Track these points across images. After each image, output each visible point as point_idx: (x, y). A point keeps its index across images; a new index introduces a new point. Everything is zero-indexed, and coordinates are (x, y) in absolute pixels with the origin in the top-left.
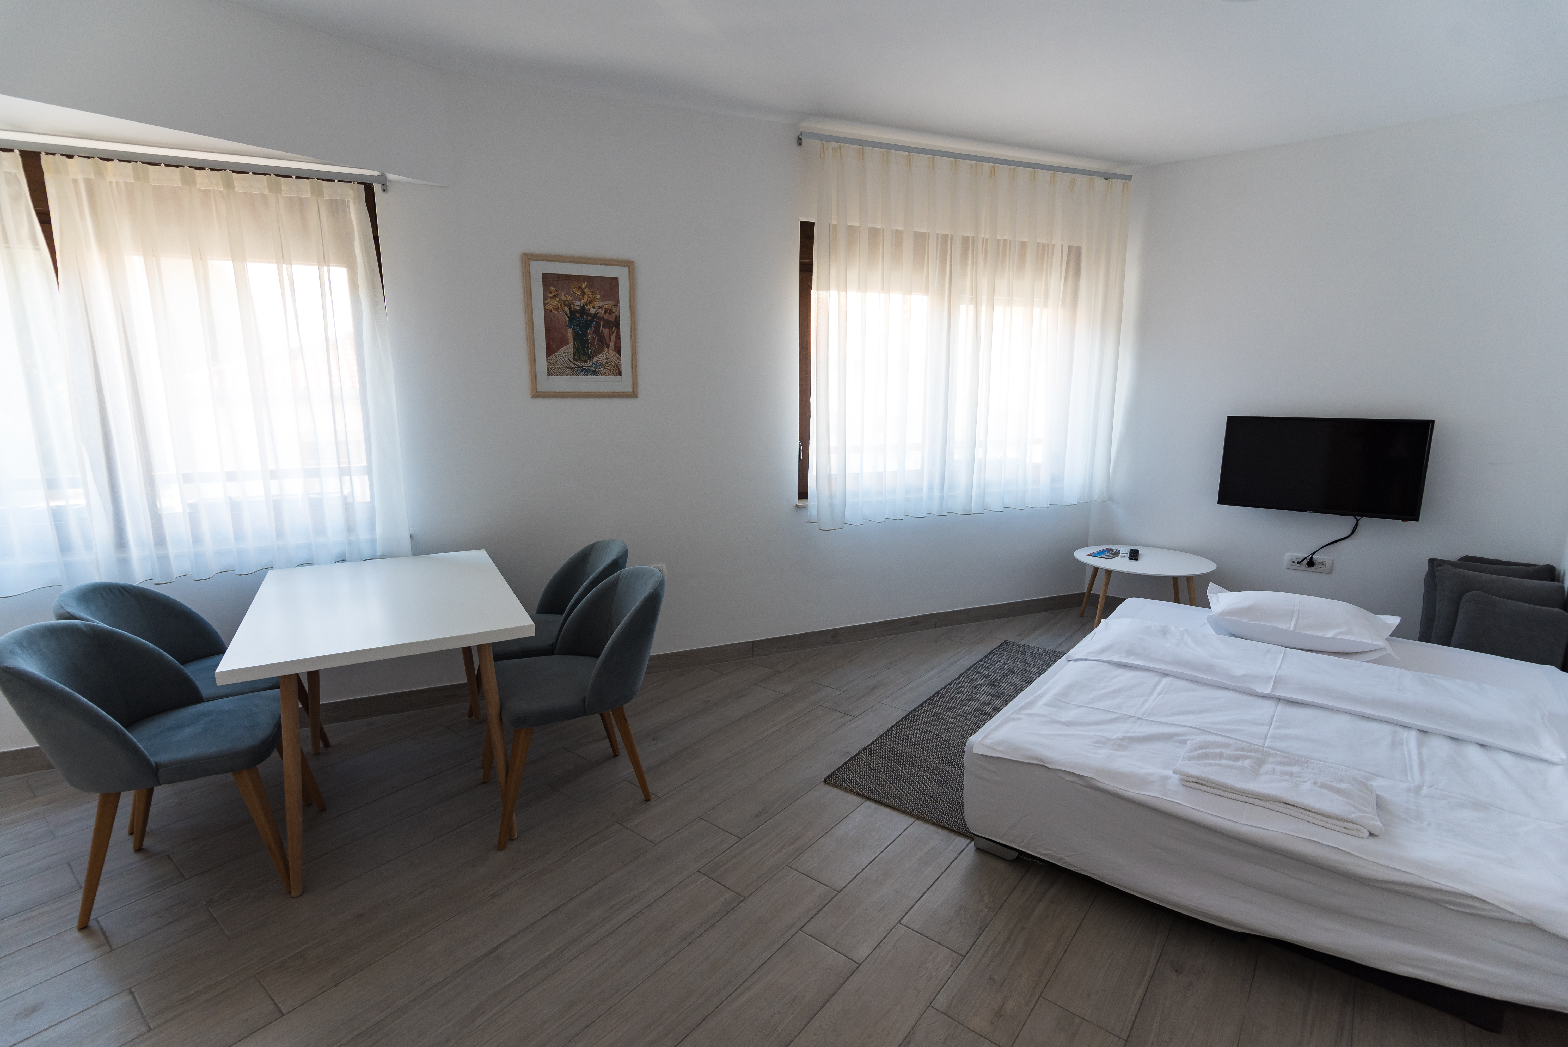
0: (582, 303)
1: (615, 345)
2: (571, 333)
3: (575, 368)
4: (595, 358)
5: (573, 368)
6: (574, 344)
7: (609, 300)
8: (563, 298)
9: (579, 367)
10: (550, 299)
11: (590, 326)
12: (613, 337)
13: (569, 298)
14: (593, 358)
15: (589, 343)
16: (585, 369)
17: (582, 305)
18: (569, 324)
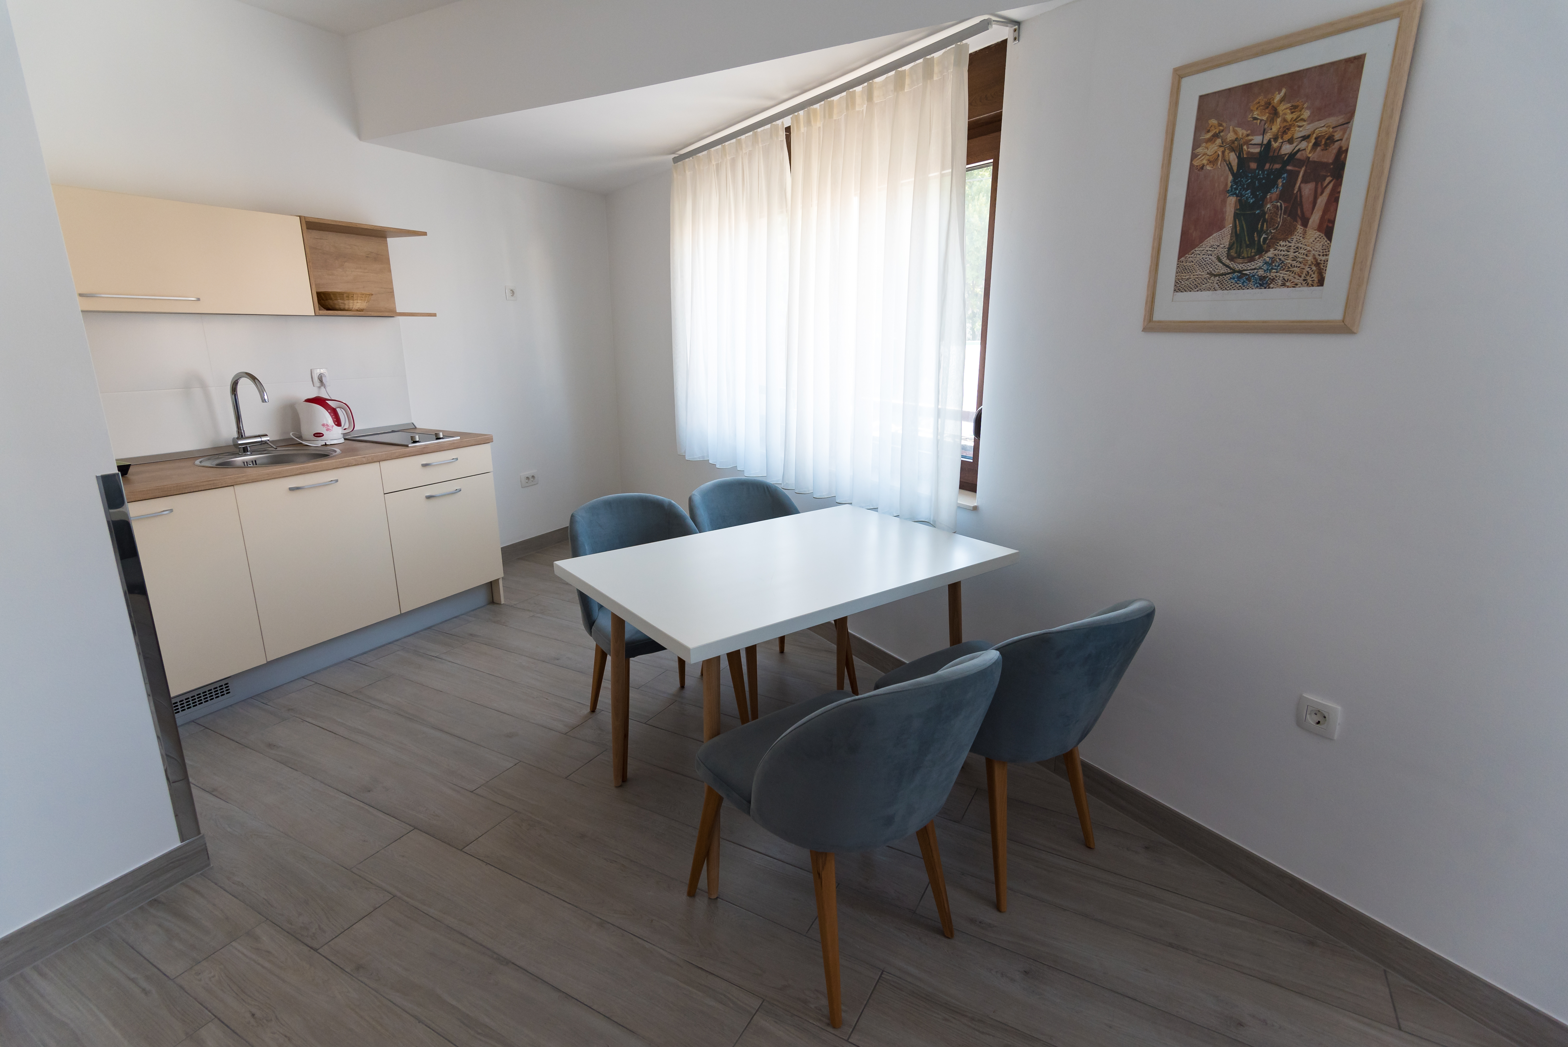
0: (1268, 136)
1: (1322, 218)
2: (1233, 205)
3: (1225, 274)
4: (1272, 250)
5: (1222, 275)
6: (1235, 226)
7: (1330, 115)
8: (1231, 136)
9: (1234, 271)
10: (1204, 145)
11: (1274, 184)
12: (1322, 200)
13: (1241, 132)
14: (1267, 252)
15: (1265, 220)
16: (1246, 274)
17: (1265, 142)
18: (1232, 186)
